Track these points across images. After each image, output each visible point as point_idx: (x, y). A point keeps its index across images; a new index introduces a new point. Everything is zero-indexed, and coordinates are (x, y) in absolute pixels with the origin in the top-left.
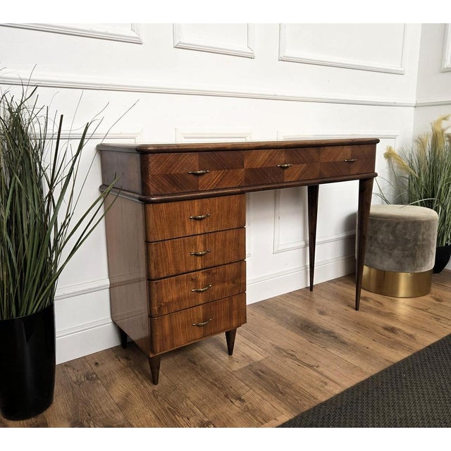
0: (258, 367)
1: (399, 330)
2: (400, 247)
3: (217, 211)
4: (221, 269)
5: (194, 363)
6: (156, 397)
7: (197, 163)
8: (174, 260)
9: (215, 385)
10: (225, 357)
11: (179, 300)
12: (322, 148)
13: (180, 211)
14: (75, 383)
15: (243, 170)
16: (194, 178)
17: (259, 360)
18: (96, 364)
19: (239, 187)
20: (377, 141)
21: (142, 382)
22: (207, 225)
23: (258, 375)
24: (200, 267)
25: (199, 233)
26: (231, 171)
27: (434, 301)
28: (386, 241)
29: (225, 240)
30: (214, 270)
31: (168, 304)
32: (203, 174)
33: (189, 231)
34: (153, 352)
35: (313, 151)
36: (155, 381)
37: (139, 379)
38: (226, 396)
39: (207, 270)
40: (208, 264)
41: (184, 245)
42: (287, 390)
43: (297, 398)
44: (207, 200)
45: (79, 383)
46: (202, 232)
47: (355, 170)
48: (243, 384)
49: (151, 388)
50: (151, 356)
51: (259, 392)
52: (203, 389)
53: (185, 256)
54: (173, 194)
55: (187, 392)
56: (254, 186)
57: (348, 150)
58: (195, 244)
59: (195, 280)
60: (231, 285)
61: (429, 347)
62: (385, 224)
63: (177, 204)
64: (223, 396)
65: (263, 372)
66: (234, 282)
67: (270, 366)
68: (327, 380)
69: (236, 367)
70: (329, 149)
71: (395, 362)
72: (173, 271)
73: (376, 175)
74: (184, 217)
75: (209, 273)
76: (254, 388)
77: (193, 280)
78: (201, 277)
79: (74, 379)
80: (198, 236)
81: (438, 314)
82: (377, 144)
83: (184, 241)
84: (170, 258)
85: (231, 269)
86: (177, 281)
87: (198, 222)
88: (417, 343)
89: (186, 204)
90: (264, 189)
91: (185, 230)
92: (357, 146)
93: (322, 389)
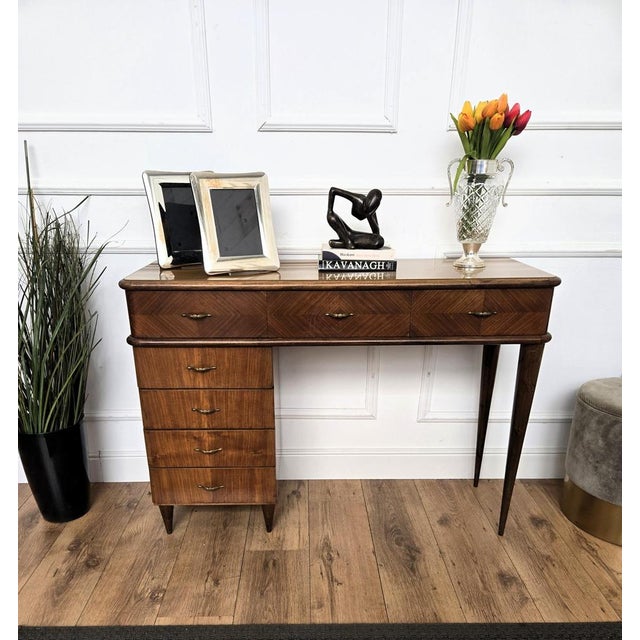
0: (276, 557)
3: (227, 365)
4: (236, 433)
5: (225, 525)
8: (170, 411)
9: (214, 558)
11: (179, 456)
13: (175, 359)
16: (191, 322)
17: (289, 549)
18: (149, 493)
19: (259, 338)
20: (557, 282)
22: (212, 379)
23: (266, 565)
24: (206, 427)
25: (201, 386)
29: (242, 401)
30: (225, 433)
31: (164, 458)
33: (187, 382)
38: (210, 572)
39: (215, 430)
40: (215, 425)
41: (183, 398)
42: (272, 596)
43: (270, 606)
44: (211, 350)
46: (206, 386)
48: (239, 568)
51: (243, 583)
52: (199, 557)
53: (185, 411)
55: (184, 552)
58: (198, 399)
59: (199, 440)
60: (251, 454)
63: (170, 351)
64: (206, 571)
66: (255, 452)
67: (290, 562)
72: (169, 423)
73: (549, 338)
74: (180, 365)
75: (218, 434)
76: (243, 577)
77: (195, 438)
78: (205, 436)
80: (201, 391)
82: (556, 288)
83: (182, 393)
84: (165, 411)
85: (250, 436)
86: (174, 435)
87: (199, 375)
89: (183, 353)
91: (182, 381)
92: (499, 290)
93: (308, 610)
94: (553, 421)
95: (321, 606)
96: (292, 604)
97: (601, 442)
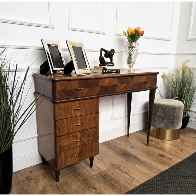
0: (103, 174)
1: (165, 156)
2: (167, 119)
3: (86, 106)
4: (88, 131)
5: (75, 171)
6: (58, 188)
7: (78, 85)
8: (67, 128)
9: (84, 182)
10: (89, 168)
11: (69, 145)
12: (133, 77)
13: (70, 106)
14: (21, 181)
15: (98, 87)
16: (76, 92)
17: (104, 170)
18: (31, 172)
19: (96, 95)
20: (158, 73)
21: (52, 180)
22: (82, 112)
23: (104, 177)
24: (79, 131)
25: (78, 115)
26: (93, 88)
27: (181, 142)
28: (161, 116)
29: (90, 118)
30: (85, 132)
31: (63, 147)
32: (80, 90)
33: (74, 115)
34: (57, 168)
35: (129, 78)
36: (57, 180)
37: (50, 179)
38: (89, 187)
39: (82, 132)
40: (82, 129)
41: (72, 121)
42: (116, 184)
43: (120, 188)
44: (82, 101)
45: (23, 181)
46: (80, 115)
47: (148, 86)
48: (97, 182)
49: (55, 183)
50: (56, 170)
51: (103, 185)
52: (79, 184)
53: (72, 126)
54: (67, 99)
55: (72, 185)
56: (103, 94)
57: (145, 77)
58: (77, 120)
59: (76, 136)
60: (92, 138)
61: (178, 164)
62: (161, 108)
63: (69, 103)
64: (87, 188)
65: (105, 176)
66: (93, 137)
67: (109, 173)
68: (133, 180)
69: (94, 173)
70: (137, 77)
71: (163, 171)
72: (67, 132)
73: (157, 88)
74: (71, 109)
75: (82, 133)
76: (101, 184)
77: (75, 136)
78: (79, 135)
79: (21, 179)
80: (78, 117)
81: (182, 148)
82: (158, 75)
83: (72, 119)
84: (66, 127)
85: (92, 131)
86: (68, 137)
87: (78, 111)
88: (173, 162)
89: (73, 103)
90: (107, 96)
91: (72, 114)
92: (148, 76)
93: (131, 184)
94: (140, 114)
95: (133, 181)
96: (125, 184)
97: (163, 114)
